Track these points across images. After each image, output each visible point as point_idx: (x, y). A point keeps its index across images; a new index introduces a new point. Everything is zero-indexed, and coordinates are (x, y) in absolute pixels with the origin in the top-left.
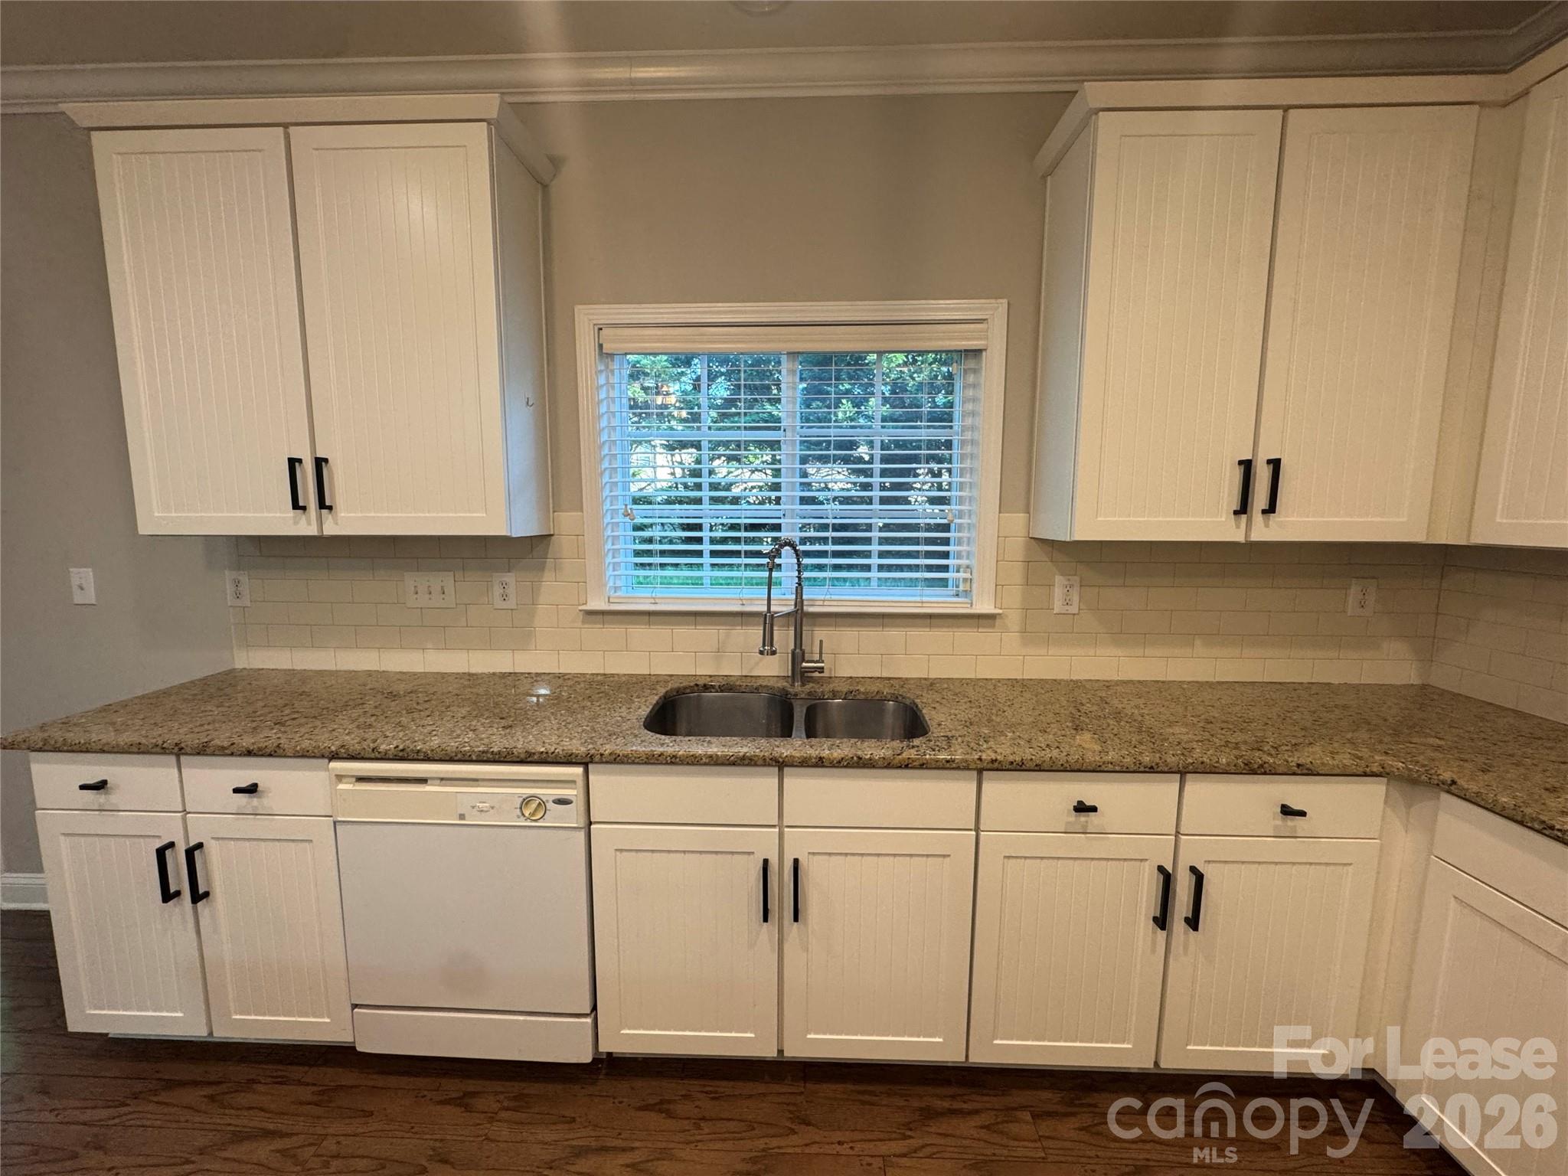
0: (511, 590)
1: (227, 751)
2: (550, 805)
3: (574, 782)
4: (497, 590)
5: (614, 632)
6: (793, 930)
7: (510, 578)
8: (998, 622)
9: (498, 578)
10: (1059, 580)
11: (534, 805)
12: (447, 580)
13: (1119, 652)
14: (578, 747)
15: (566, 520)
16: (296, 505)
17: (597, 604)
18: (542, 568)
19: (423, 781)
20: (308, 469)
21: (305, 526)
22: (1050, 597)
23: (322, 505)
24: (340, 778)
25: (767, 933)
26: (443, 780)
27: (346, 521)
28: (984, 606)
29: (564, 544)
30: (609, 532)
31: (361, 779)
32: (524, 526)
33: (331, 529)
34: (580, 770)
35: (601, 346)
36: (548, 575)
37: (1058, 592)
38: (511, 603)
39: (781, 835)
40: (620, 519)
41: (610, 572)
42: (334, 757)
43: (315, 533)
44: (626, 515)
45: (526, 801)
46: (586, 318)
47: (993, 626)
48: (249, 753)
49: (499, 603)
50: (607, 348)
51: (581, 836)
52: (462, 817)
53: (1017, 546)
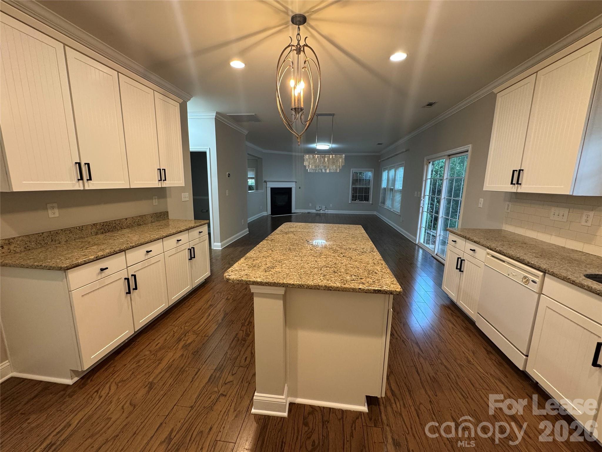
0: (590, 220)
1: (472, 240)
2: (531, 281)
3: (539, 277)
4: (584, 218)
7: (591, 213)
9: (587, 213)
11: (526, 279)
12: (566, 211)
16: (512, 183)
19: (504, 262)
21: (513, 189)
23: (518, 183)
24: (488, 254)
26: (508, 263)
31: (493, 256)
34: (541, 274)
42: (488, 248)
43: (516, 191)
48: (475, 242)
51: (537, 296)
52: (509, 275)
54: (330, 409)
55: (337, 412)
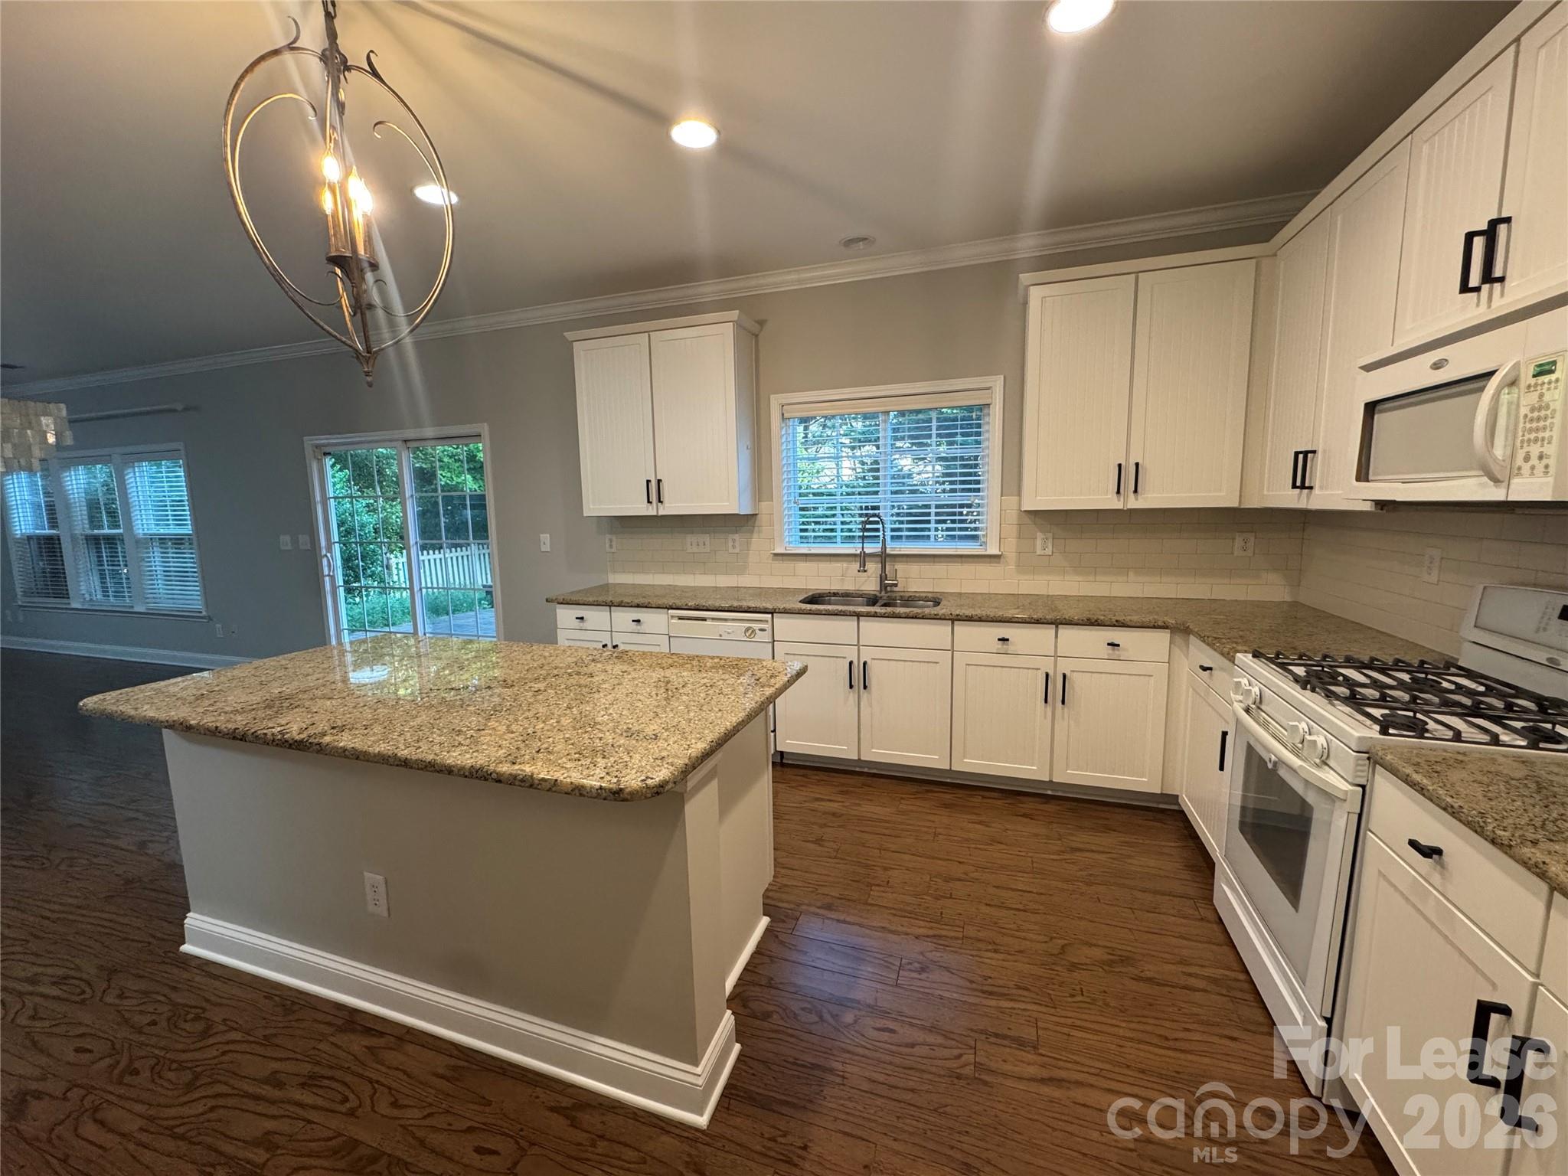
0: (737, 544)
1: (629, 605)
2: (757, 631)
3: (767, 621)
4: (730, 544)
5: (788, 565)
6: (864, 694)
7: (736, 537)
8: (1002, 560)
9: (731, 537)
10: (1040, 535)
11: (750, 631)
12: (706, 538)
13: (1080, 579)
14: (769, 606)
15: (764, 506)
16: (649, 502)
17: (779, 550)
18: (752, 532)
19: (704, 619)
20: (653, 484)
21: (651, 511)
22: (1034, 546)
23: (660, 501)
24: (672, 617)
25: (852, 696)
26: (713, 619)
27: (669, 508)
28: (993, 550)
29: (763, 519)
30: (786, 512)
31: (681, 618)
32: (745, 510)
33: (661, 513)
34: (770, 616)
35: (783, 415)
36: (755, 535)
37: (1039, 543)
38: (737, 550)
39: (859, 650)
40: (793, 505)
41: (786, 534)
42: (671, 608)
43: (655, 514)
44: (795, 503)
45: (748, 629)
46: (776, 401)
47: (999, 563)
48: (638, 606)
49: (731, 550)
50: (786, 415)
51: (770, 645)
52: (721, 636)
53: (1012, 516)
54: (745, 969)
55: (756, 961)
